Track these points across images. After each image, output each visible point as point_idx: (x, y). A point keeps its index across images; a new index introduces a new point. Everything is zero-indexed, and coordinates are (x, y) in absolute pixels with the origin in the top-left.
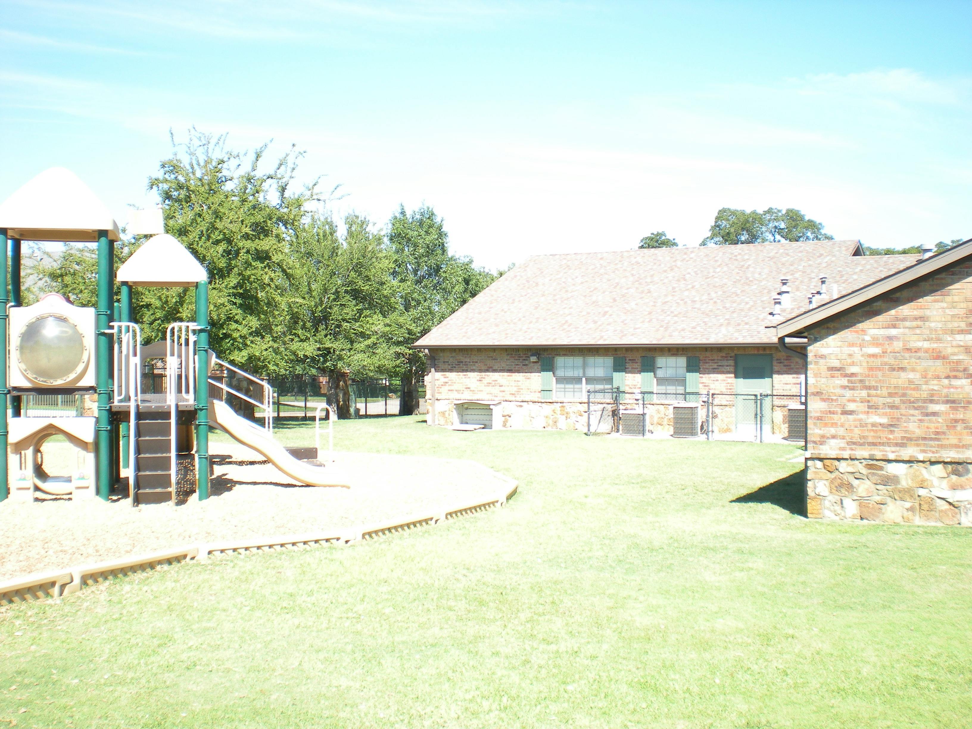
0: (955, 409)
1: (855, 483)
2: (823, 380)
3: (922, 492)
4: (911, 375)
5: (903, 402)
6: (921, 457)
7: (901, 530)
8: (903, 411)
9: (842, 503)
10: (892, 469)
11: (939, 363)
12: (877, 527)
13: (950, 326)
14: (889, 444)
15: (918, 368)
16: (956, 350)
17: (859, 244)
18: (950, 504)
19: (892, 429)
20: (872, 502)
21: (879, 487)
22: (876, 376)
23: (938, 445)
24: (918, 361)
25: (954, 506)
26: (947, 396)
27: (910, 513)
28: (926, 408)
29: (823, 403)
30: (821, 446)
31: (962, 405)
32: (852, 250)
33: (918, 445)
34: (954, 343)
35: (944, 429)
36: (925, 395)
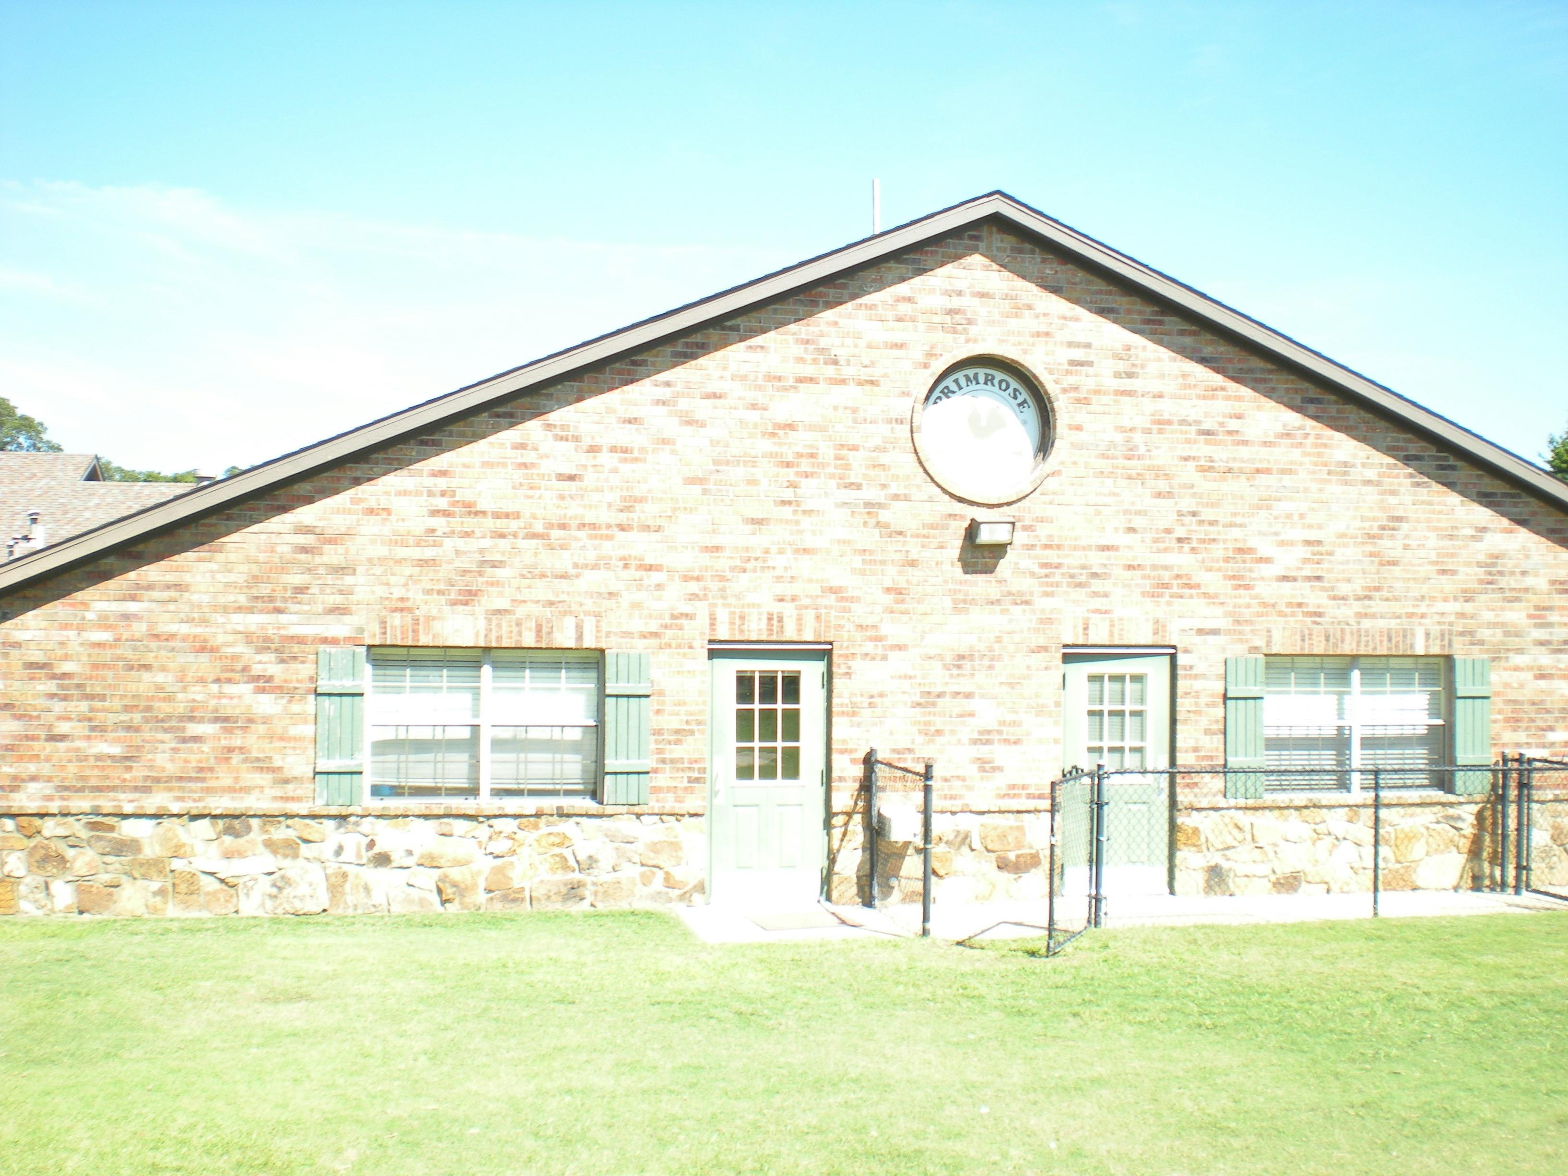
0: (229, 731)
1: (70, 853)
2: (17, 684)
3: (176, 864)
4: (160, 678)
5: (147, 720)
6: (175, 808)
7: (144, 928)
8: (147, 735)
9: (47, 887)
10: (129, 829)
11: (204, 657)
12: (103, 926)
13: (222, 600)
14: (123, 789)
15: (171, 665)
16: (230, 638)
17: (95, 462)
18: (222, 881)
19: (128, 764)
20: (97, 885)
21: (109, 859)
22: (104, 679)
23: (202, 788)
24: (170, 654)
25: (227, 884)
26: (217, 711)
27: (158, 899)
28: (183, 729)
29: (16, 723)
30: (11, 794)
31: (239, 725)
32: (84, 471)
33: (170, 789)
34: (229, 627)
35: (212, 762)
36: (181, 708)
